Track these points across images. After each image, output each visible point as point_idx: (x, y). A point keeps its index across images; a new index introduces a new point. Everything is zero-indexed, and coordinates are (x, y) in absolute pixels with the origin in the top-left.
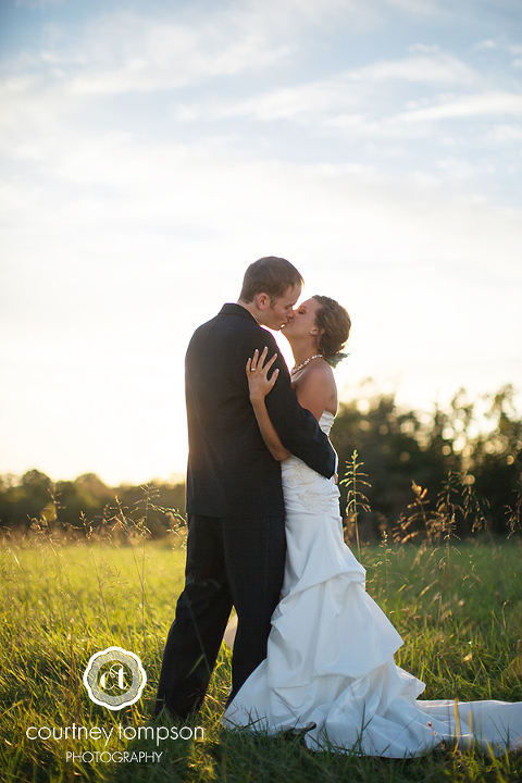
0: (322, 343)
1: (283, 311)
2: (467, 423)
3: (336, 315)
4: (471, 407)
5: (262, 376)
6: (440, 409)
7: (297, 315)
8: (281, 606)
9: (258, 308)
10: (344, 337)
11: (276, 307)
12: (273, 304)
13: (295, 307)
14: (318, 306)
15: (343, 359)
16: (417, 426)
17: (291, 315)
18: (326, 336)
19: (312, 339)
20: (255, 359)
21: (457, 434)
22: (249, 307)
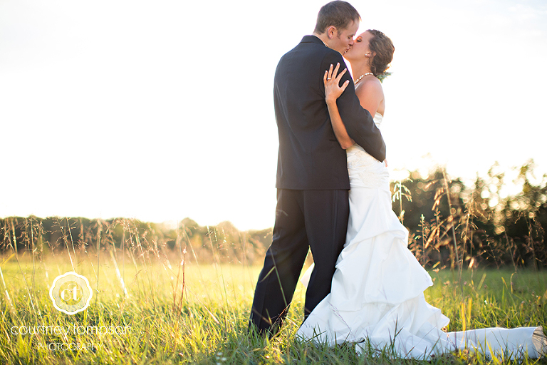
0: (374, 63)
1: (347, 40)
2: (499, 187)
3: (384, 42)
4: (503, 175)
5: (335, 84)
6: (480, 176)
7: (356, 43)
8: (343, 253)
9: (329, 37)
10: (389, 60)
11: (342, 36)
12: (339, 34)
13: (355, 38)
14: (371, 36)
15: (388, 76)
16: (463, 189)
17: (352, 44)
18: (377, 57)
19: (367, 60)
20: (331, 71)
21: (492, 195)
22: (322, 37)
